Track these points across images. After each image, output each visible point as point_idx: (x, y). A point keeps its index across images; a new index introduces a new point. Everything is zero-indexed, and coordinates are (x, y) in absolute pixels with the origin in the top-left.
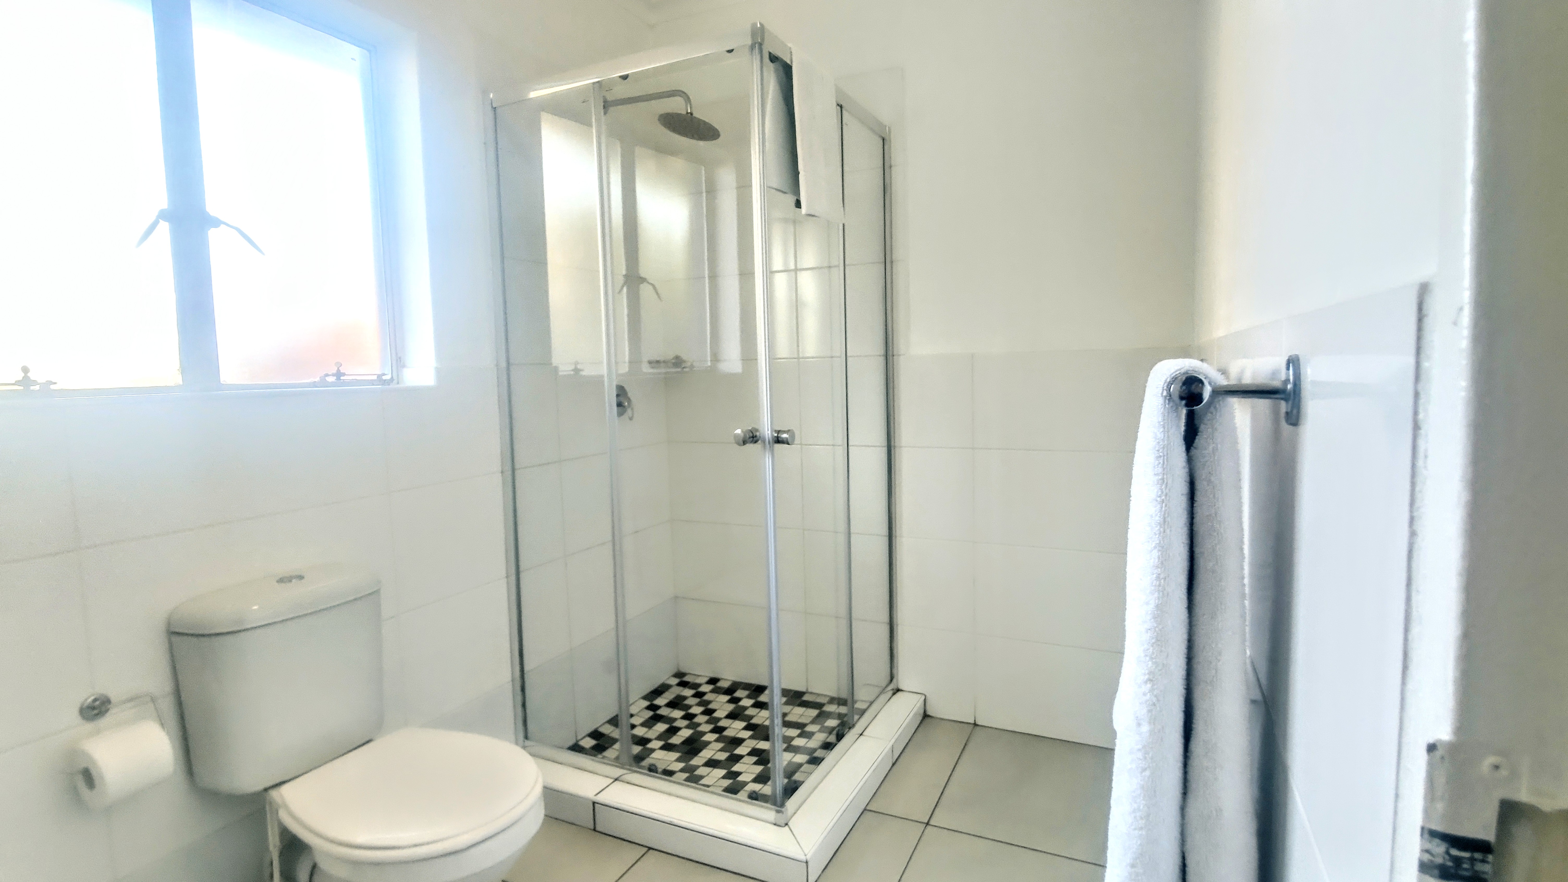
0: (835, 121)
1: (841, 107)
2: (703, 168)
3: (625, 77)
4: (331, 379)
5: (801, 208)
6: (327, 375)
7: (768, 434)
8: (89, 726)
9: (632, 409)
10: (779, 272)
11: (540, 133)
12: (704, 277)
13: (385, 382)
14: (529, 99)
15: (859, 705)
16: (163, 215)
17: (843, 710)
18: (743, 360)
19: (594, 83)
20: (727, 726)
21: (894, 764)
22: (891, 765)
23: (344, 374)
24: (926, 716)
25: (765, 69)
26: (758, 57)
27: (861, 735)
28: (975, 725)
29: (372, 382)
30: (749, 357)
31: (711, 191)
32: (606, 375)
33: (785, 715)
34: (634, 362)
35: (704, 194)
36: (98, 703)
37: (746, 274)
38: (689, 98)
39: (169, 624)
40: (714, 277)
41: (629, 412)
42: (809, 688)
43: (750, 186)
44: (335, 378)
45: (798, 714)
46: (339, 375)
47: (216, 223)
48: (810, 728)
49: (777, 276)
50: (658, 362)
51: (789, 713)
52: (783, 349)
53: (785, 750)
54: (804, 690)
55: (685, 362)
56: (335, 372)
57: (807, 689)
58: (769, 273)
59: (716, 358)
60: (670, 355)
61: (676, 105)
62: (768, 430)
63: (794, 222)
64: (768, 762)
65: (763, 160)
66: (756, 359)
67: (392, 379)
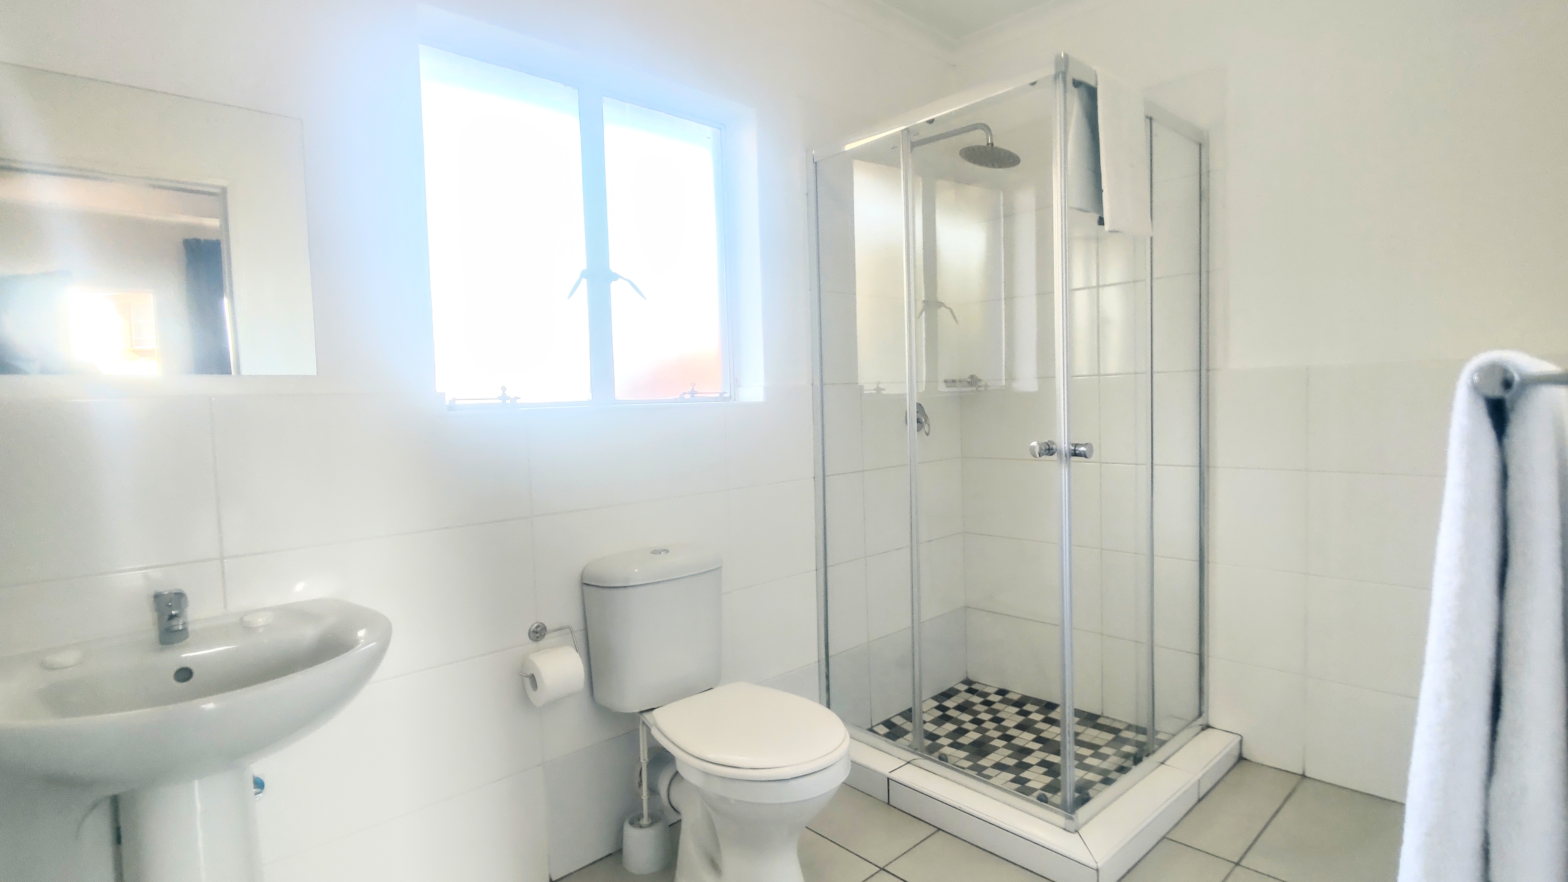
0: (1143, 135)
1: (1151, 119)
2: (1002, 194)
3: (931, 122)
4: (687, 396)
5: (1104, 224)
6: (685, 393)
7: (1065, 447)
8: (534, 645)
9: (928, 425)
10: (1079, 289)
11: (852, 177)
12: (1000, 299)
13: (725, 399)
14: (845, 151)
15: (1161, 736)
16: (584, 275)
17: (1142, 738)
18: (1038, 378)
19: (902, 131)
20: (1016, 735)
21: (1200, 800)
22: (1195, 800)
23: (696, 393)
24: (1241, 758)
25: (1068, 95)
26: (1062, 85)
27: (1162, 763)
28: (1304, 776)
29: (716, 399)
30: (1046, 376)
31: (1010, 215)
32: (908, 393)
33: (1077, 734)
34: (931, 380)
35: (1002, 219)
36: (539, 629)
37: (1044, 293)
38: (990, 130)
39: (582, 577)
40: (1010, 298)
41: (926, 426)
42: (1104, 712)
43: (1051, 206)
44: (690, 395)
45: (1091, 734)
46: (693, 393)
47: (615, 277)
48: (1104, 750)
49: (1078, 293)
50: (954, 381)
51: (1083, 733)
52: (1082, 366)
53: (1077, 767)
54: (1099, 713)
55: (980, 380)
56: (690, 390)
57: (1102, 713)
58: (1069, 291)
59: (1011, 377)
60: (966, 376)
61: (978, 138)
62: (1065, 443)
63: (1097, 239)
64: (1058, 774)
65: (1065, 182)
66: (1054, 377)
67: (730, 397)
